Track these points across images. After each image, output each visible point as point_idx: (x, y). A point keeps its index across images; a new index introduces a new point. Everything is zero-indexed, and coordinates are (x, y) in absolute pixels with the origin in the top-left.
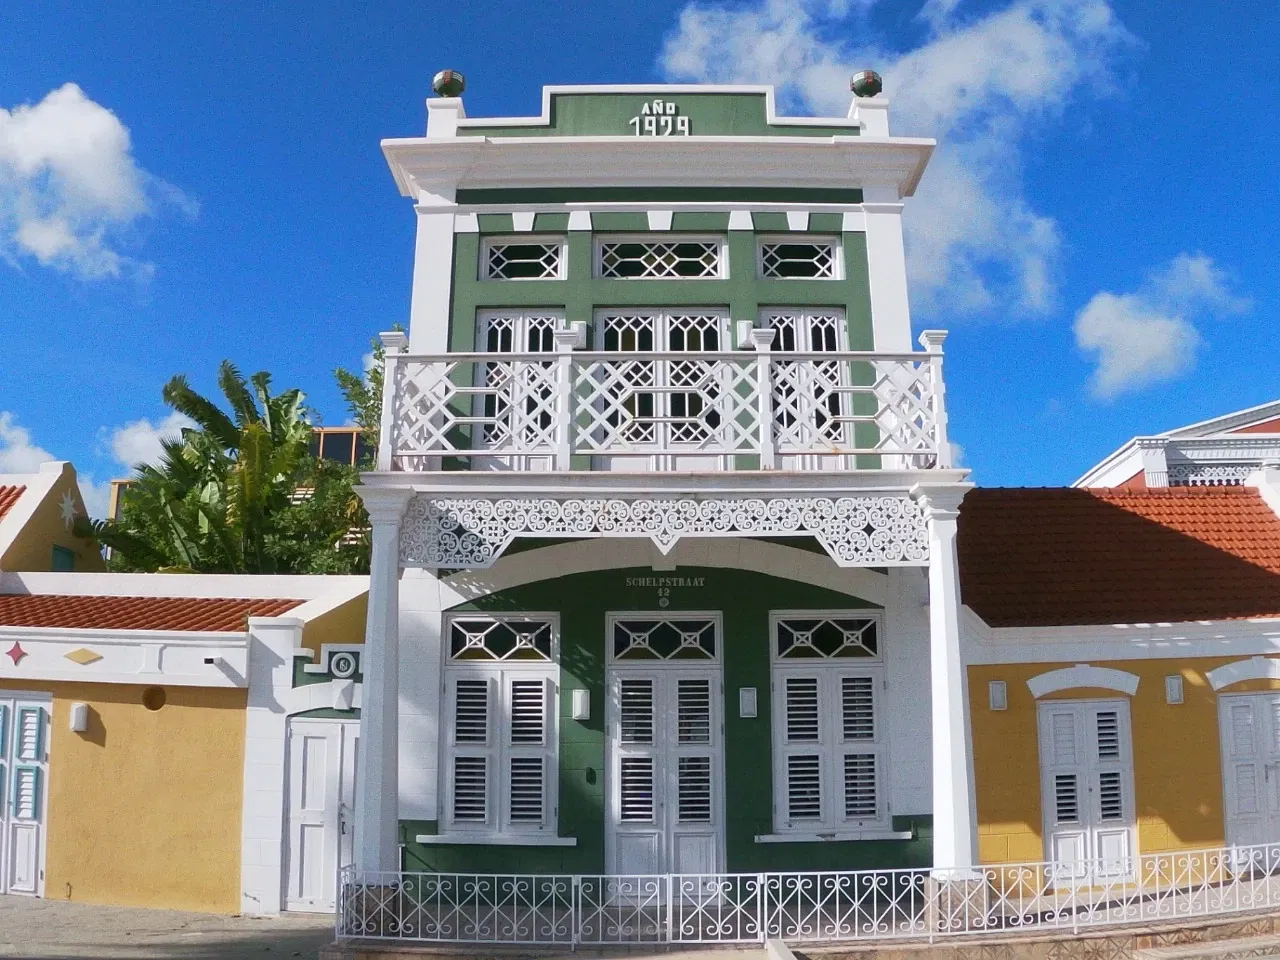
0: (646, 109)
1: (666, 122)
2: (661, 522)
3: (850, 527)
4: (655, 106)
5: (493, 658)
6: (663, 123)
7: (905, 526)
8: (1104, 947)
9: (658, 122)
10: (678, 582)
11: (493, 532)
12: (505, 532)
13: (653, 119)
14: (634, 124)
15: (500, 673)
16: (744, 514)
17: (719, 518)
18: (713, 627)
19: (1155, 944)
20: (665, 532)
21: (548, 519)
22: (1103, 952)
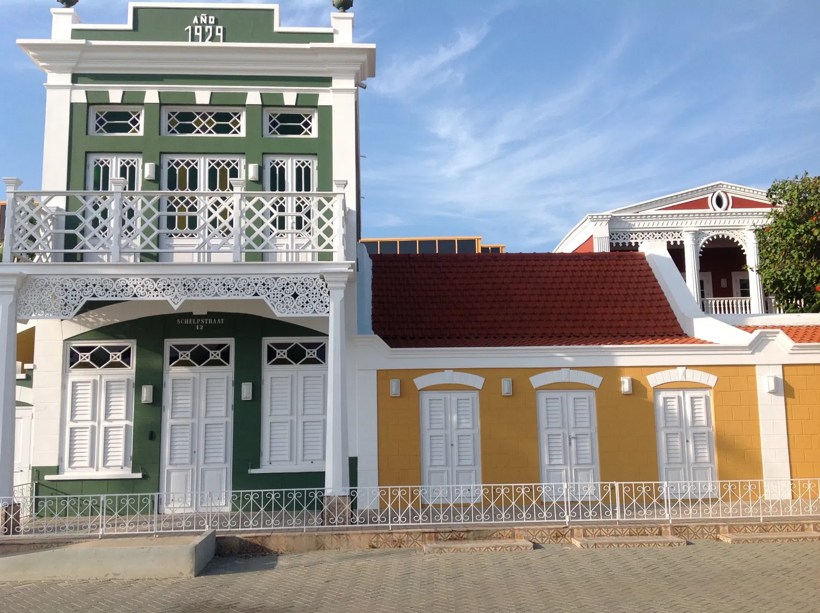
0: (195, 20)
1: (209, 29)
2: (174, 291)
3: (284, 294)
4: (202, 18)
5: (96, 368)
6: (206, 30)
7: (316, 294)
8: (405, 539)
9: (203, 29)
10: (208, 322)
11: (73, 298)
12: (81, 298)
13: (200, 27)
14: (188, 30)
15: (99, 376)
16: (223, 287)
17: (208, 289)
18: (229, 347)
19: (437, 539)
20: (176, 297)
21: (107, 290)
22: (404, 541)
